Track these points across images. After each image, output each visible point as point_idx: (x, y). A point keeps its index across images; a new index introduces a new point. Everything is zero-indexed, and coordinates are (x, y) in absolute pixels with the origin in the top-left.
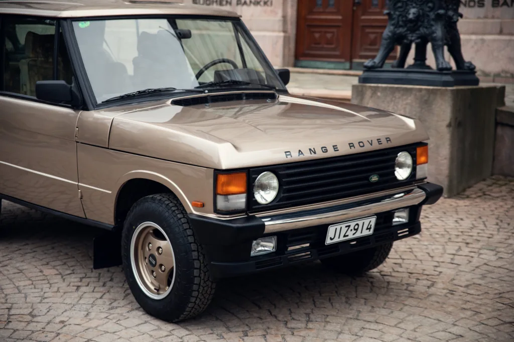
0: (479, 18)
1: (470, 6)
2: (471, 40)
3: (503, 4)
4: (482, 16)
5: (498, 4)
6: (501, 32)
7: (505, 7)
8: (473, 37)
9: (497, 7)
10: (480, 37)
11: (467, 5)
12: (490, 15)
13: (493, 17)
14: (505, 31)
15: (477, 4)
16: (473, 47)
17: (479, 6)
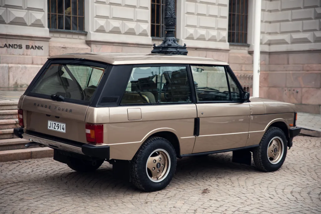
0: (20, 55)
1: (14, 48)
2: (19, 67)
3: (31, 48)
4: (21, 54)
5: (29, 47)
6: (33, 63)
7: (32, 49)
8: (20, 65)
9: (28, 49)
10: (24, 65)
11: (13, 47)
12: (25, 54)
13: (27, 55)
14: (34, 63)
15: (18, 47)
16: (21, 71)
17: (19, 48)
